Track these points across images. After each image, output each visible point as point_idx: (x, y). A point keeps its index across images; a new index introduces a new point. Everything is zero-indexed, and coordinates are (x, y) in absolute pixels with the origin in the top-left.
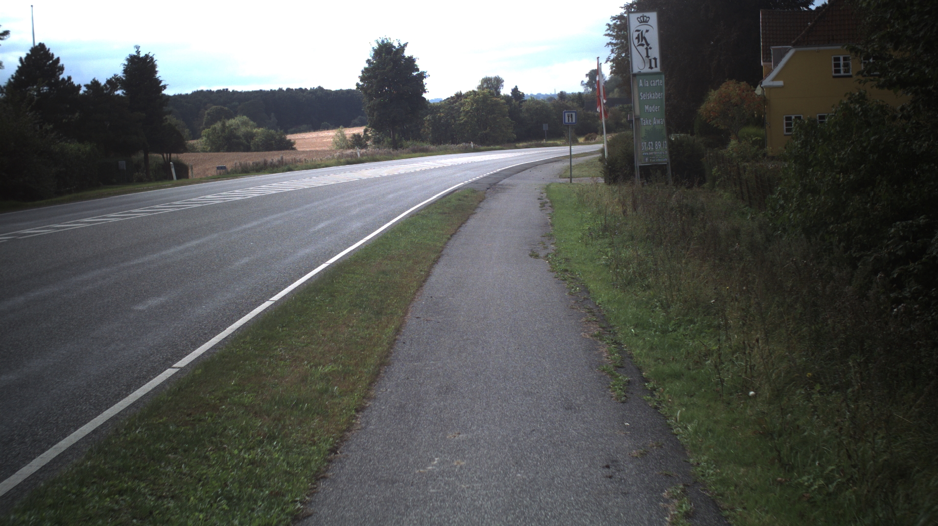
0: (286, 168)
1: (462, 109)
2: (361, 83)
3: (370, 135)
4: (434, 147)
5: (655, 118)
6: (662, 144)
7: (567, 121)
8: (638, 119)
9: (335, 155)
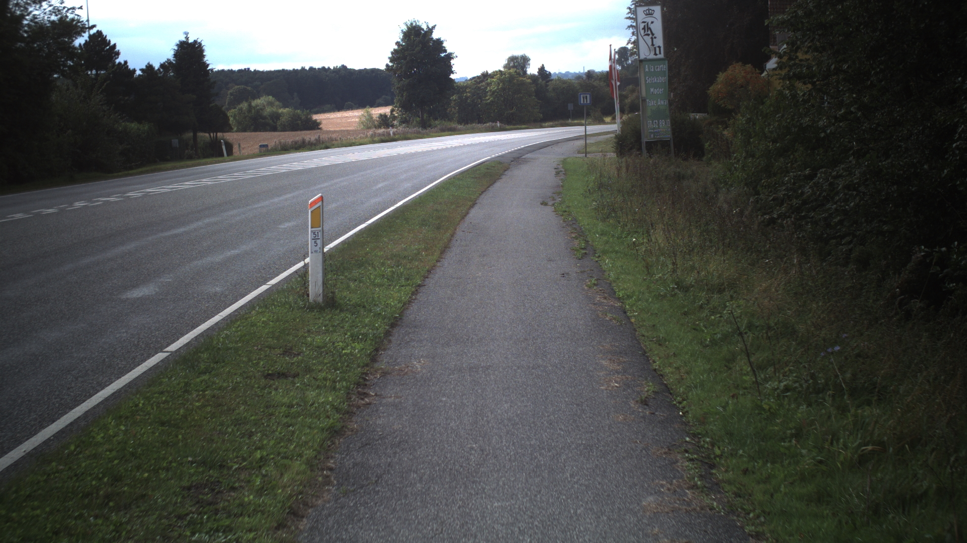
0: (324, 146)
2: (390, 64)
3: (396, 115)
4: (462, 126)
5: (659, 100)
6: (666, 122)
7: (582, 102)
8: (644, 100)
9: (368, 134)
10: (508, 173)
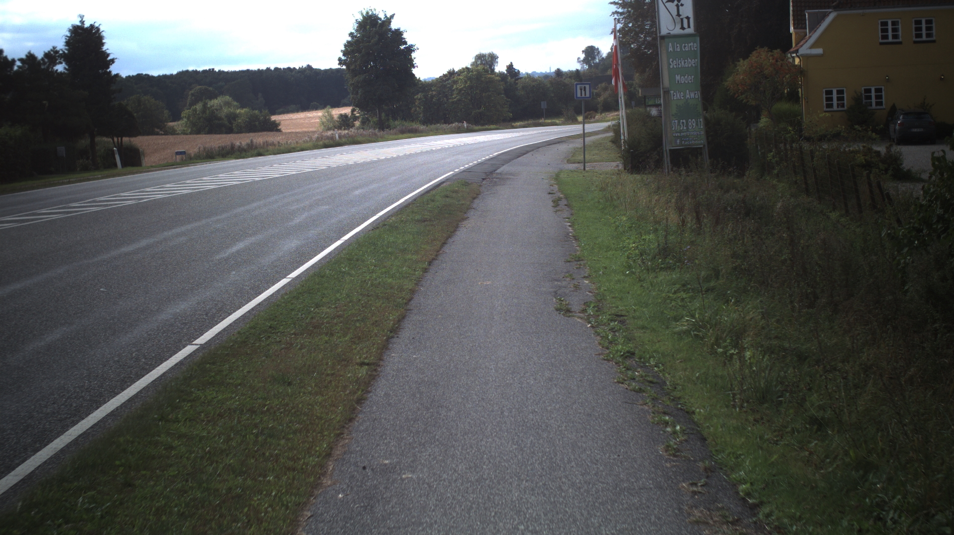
0: (256, 152)
1: (455, 87)
2: (343, 58)
3: (358, 115)
5: (688, 91)
6: (697, 122)
7: (579, 95)
8: (667, 92)
9: (313, 137)
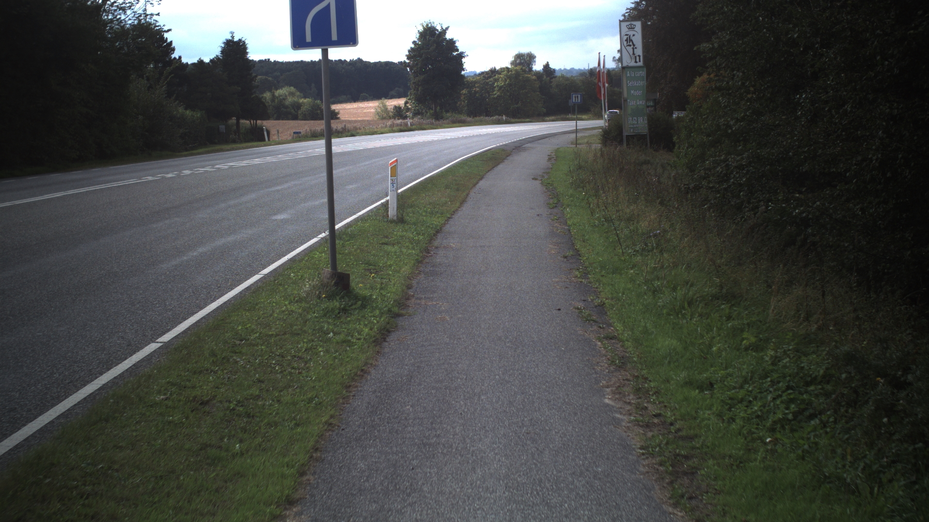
1: (496, 84)
3: (410, 107)
5: (638, 100)
6: (644, 119)
7: (574, 101)
8: (626, 100)
9: (388, 124)
10: (510, 158)
